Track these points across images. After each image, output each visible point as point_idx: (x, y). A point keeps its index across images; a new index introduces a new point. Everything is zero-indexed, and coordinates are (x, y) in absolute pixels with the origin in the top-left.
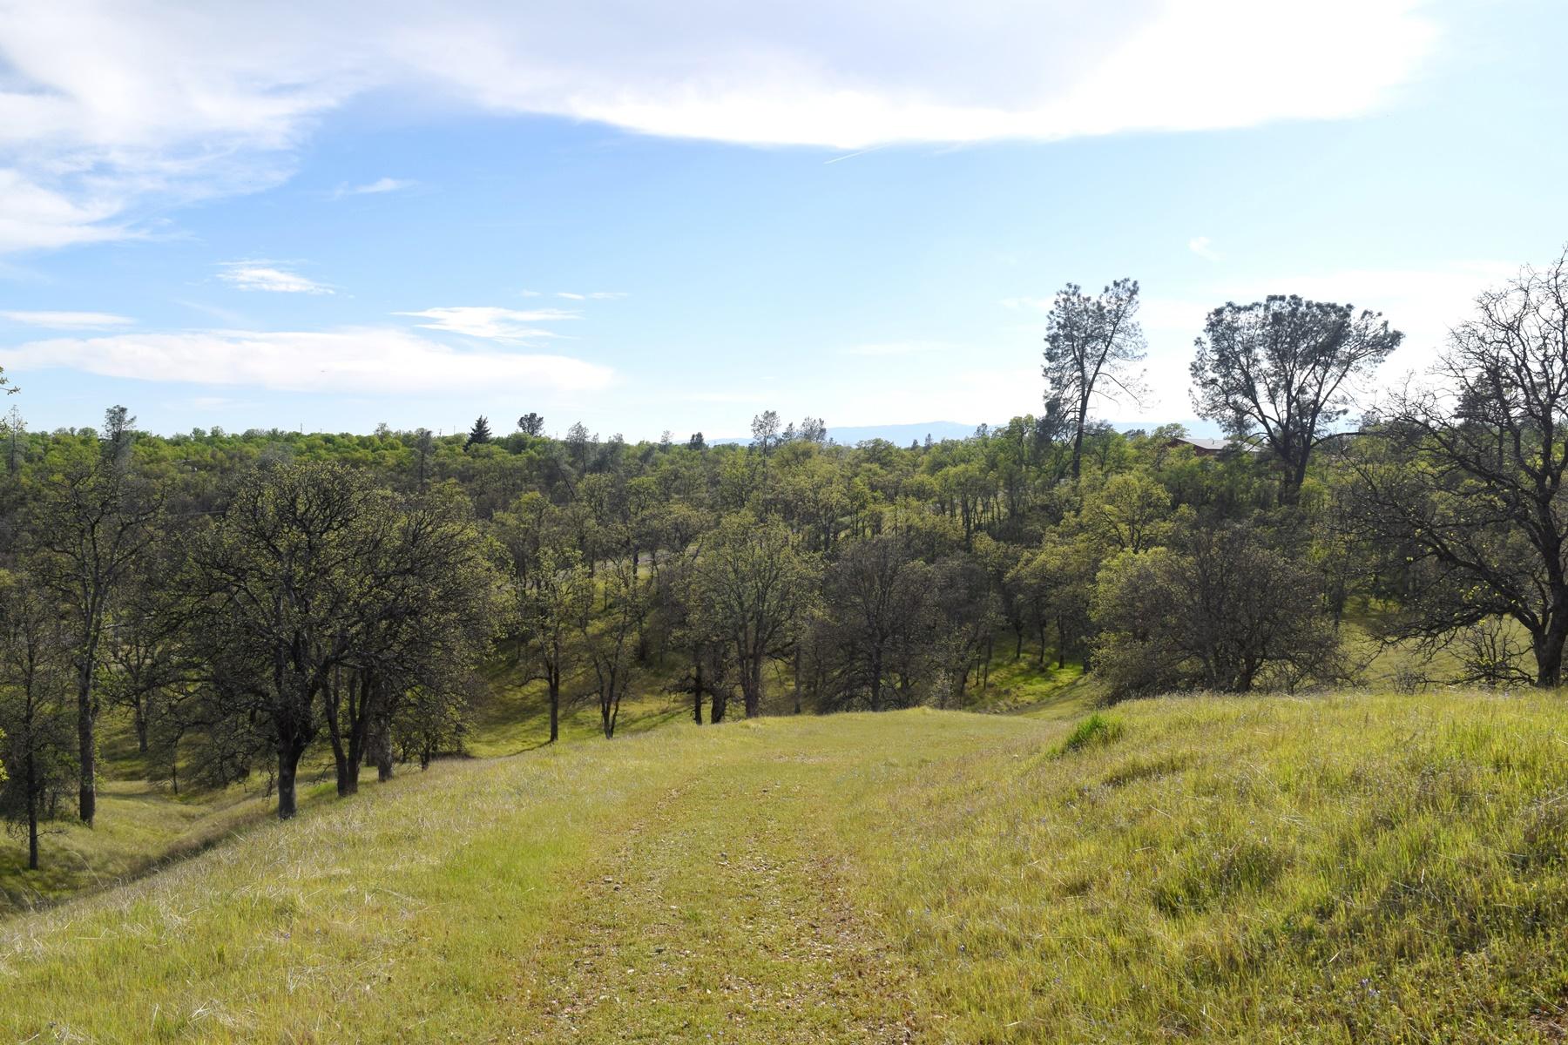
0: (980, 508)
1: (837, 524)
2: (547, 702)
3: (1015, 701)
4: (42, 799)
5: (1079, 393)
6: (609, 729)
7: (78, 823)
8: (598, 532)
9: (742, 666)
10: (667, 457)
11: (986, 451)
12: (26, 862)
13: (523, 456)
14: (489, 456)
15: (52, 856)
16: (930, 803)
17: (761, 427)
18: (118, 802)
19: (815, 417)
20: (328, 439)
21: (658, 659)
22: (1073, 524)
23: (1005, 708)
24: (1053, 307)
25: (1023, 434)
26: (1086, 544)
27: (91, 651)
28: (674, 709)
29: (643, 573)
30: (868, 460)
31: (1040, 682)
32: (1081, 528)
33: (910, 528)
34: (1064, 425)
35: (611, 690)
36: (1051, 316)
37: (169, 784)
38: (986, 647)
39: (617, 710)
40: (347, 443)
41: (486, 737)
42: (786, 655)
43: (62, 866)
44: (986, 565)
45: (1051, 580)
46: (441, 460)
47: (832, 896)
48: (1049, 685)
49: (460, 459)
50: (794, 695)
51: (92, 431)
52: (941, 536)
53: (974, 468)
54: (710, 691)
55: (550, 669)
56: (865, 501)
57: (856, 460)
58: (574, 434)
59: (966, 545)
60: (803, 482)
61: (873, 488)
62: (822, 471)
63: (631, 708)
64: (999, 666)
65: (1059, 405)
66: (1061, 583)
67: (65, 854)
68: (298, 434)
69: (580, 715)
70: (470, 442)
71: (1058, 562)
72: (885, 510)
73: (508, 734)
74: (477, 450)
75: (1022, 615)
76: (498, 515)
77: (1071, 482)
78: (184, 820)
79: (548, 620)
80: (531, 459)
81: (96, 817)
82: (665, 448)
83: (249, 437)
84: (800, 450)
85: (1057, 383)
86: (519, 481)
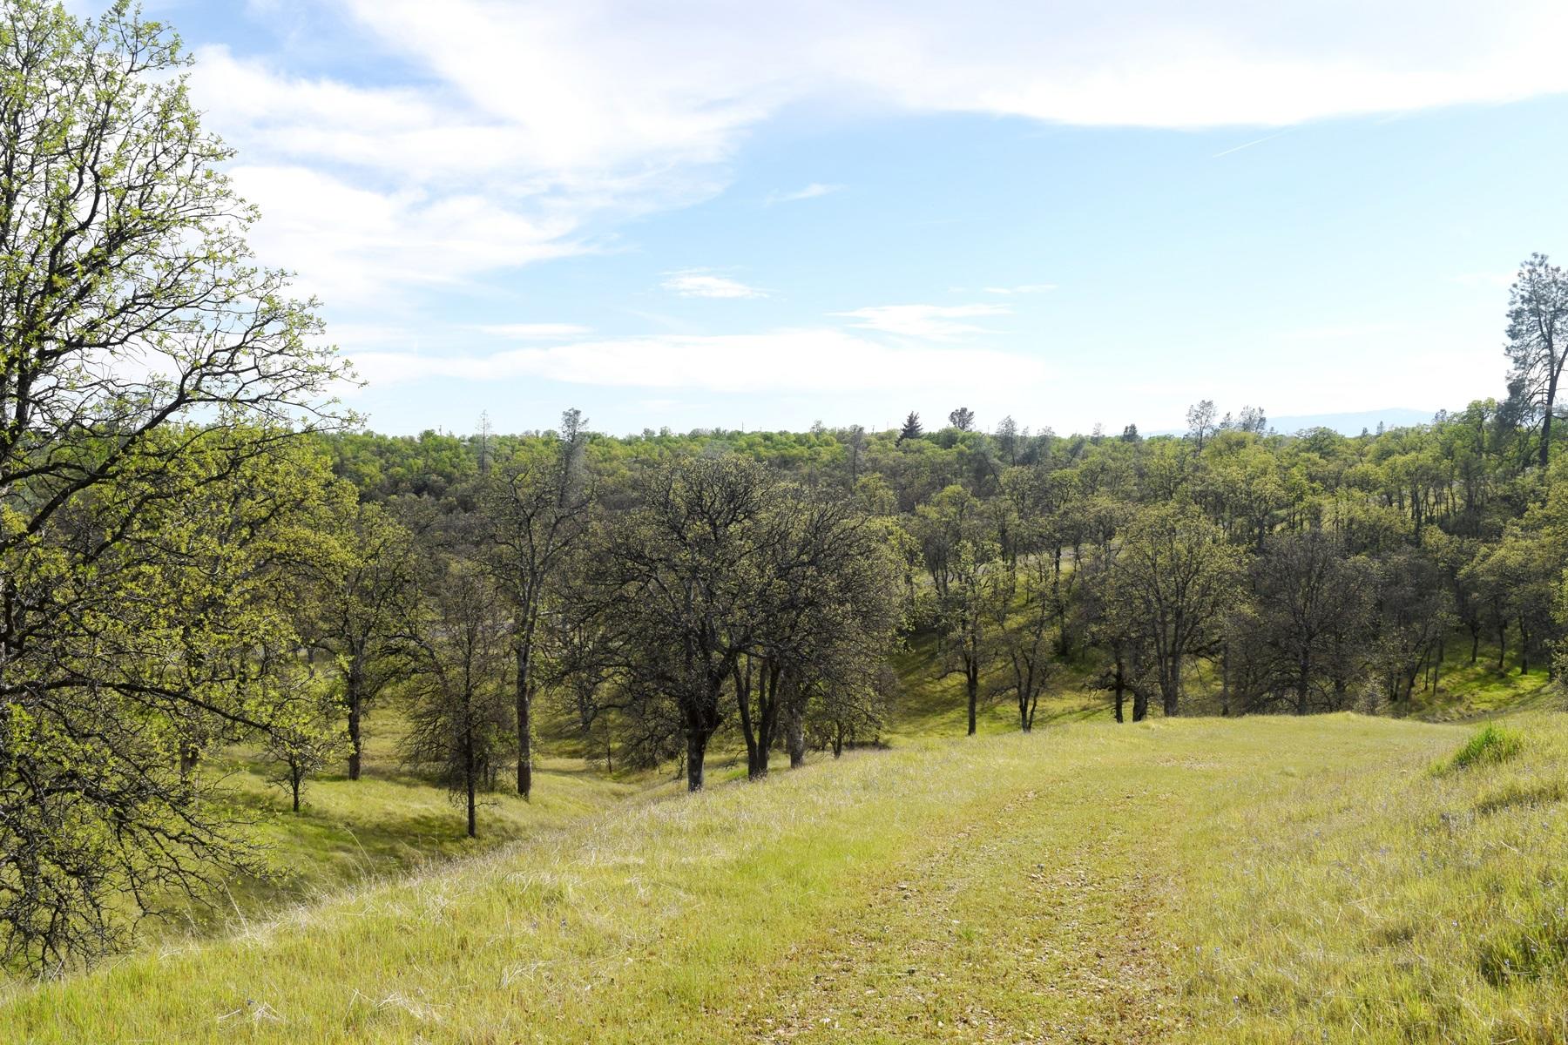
0: (1432, 500)
1: (1273, 516)
2: (966, 695)
3: (1469, 708)
4: (486, 773)
5: (1548, 373)
6: (1026, 724)
7: (516, 796)
8: (1019, 526)
9: (1160, 663)
10: (1099, 449)
11: (1440, 437)
12: (465, 829)
13: (954, 450)
14: (920, 451)
15: (489, 826)
16: (1289, 819)
17: (1197, 417)
18: (557, 778)
19: (1255, 405)
20: (767, 437)
21: (1080, 654)
22: (1539, 516)
23: (1456, 716)
24: (1517, 280)
25: (1483, 419)
26: (1552, 538)
27: (528, 636)
28: (1095, 706)
29: (1066, 567)
30: (1308, 450)
31: (1497, 689)
32: (1548, 520)
33: (1351, 521)
34: (1530, 409)
35: (1029, 685)
36: (1514, 290)
37: (604, 762)
38: (1434, 651)
39: (1035, 705)
40: (784, 440)
41: (905, 728)
42: (1212, 654)
43: (497, 836)
44: (1437, 560)
45: (1514, 577)
46: (873, 455)
47: (1137, 921)
48: (1510, 692)
49: (892, 455)
50: (1223, 695)
51: (554, 433)
52: (1386, 529)
53: (1426, 457)
54: (1130, 689)
55: (968, 662)
56: (1302, 493)
57: (1296, 450)
58: (1003, 427)
59: (1416, 540)
60: (1234, 473)
61: (1312, 479)
62: (1255, 462)
63: (1049, 704)
64: (1451, 670)
65: (1524, 387)
66: (1523, 581)
67: (499, 824)
68: (739, 433)
69: (999, 709)
70: (902, 437)
71: (1520, 558)
72: (1324, 502)
73: (927, 727)
74: (908, 446)
75: (1479, 616)
76: (920, 508)
77: (1537, 471)
78: (615, 798)
79: (967, 613)
80: (961, 454)
81: (532, 791)
82: (1096, 441)
83: (695, 436)
84: (1234, 439)
85: (1521, 362)
86: (949, 476)
